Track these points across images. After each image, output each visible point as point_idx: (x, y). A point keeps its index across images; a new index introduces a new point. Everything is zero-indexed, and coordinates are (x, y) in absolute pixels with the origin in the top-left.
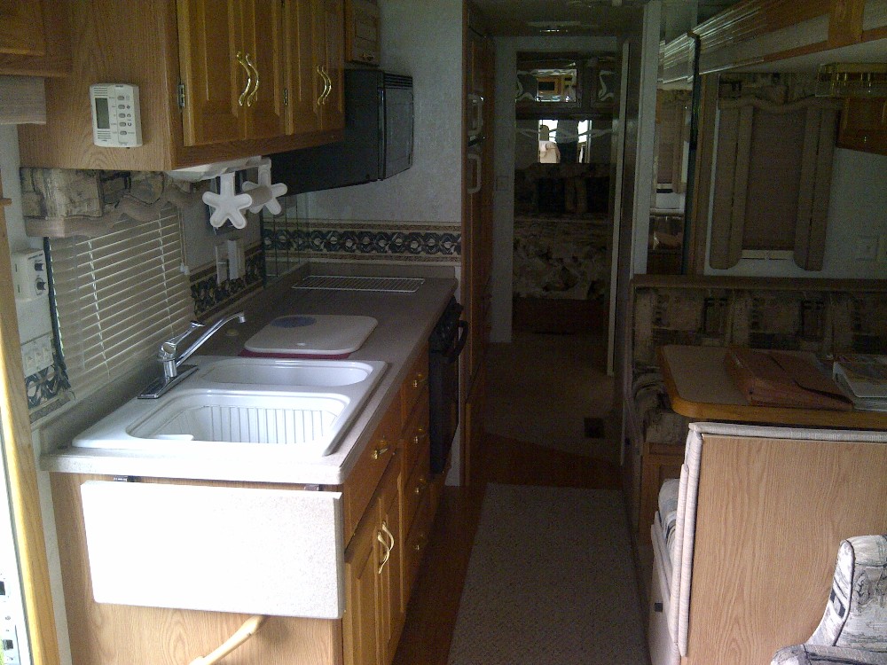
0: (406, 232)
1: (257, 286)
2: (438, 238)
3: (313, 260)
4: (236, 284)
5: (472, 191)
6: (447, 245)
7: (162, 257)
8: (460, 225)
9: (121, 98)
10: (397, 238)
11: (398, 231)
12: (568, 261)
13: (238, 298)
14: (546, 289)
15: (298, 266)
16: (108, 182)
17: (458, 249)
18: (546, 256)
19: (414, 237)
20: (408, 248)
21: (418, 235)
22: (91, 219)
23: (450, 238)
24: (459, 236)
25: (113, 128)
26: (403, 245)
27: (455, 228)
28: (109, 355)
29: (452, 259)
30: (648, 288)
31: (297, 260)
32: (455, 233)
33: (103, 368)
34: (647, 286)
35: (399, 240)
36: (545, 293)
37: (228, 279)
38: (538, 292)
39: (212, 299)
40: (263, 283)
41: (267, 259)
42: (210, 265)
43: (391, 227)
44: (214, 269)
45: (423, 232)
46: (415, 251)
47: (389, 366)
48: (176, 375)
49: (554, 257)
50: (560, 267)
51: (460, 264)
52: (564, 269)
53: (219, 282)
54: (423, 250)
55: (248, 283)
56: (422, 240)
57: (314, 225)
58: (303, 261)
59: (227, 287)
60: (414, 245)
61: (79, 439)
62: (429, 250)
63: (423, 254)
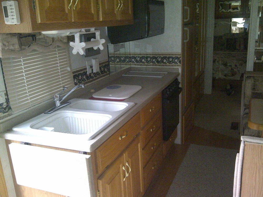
0: (162, 56)
1: (107, 74)
2: (173, 58)
3: (132, 66)
4: (97, 74)
5: (185, 41)
6: (176, 61)
7: (59, 65)
8: (180, 53)
9: (11, 6)
10: (159, 58)
11: (159, 56)
12: (233, 66)
13: (98, 79)
14: (225, 76)
15: (125, 68)
16: (23, 38)
17: (180, 62)
18: (225, 65)
19: (165, 58)
20: (163, 62)
21: (166, 57)
22: (16, 51)
23: (177, 58)
24: (180, 57)
25: (10, 17)
26: (161, 61)
27: (179, 55)
28: (31, 99)
29: (178, 66)
30: (251, 77)
31: (125, 66)
32: (179, 56)
33: (28, 103)
34: (250, 76)
35: (160, 59)
36: (224, 77)
37: (92, 72)
38: (223, 77)
39: (85, 79)
40: (109, 74)
41: (110, 66)
42: (84, 68)
43: (157, 55)
44: (86, 69)
45: (168, 56)
46: (165, 63)
47: (136, 104)
48: (60, 105)
49: (228, 65)
50: (230, 68)
51: (180, 67)
52: (232, 69)
53: (88, 73)
54: (168, 62)
55: (102, 74)
56: (167, 59)
57: (132, 54)
58: (128, 66)
59: (92, 75)
60: (165, 61)
61: (15, 128)
62: (170, 62)
63: (168, 64)
